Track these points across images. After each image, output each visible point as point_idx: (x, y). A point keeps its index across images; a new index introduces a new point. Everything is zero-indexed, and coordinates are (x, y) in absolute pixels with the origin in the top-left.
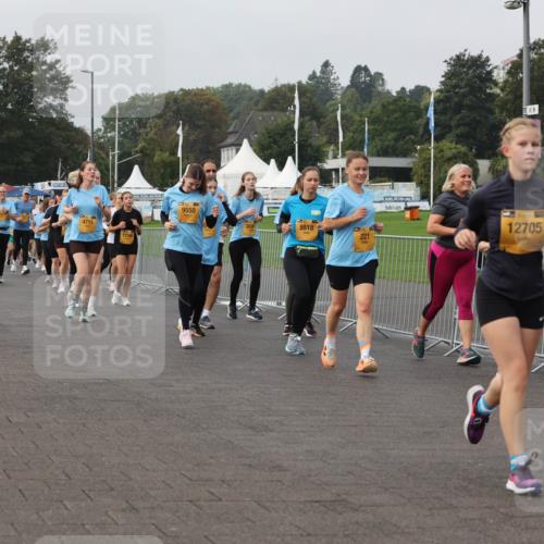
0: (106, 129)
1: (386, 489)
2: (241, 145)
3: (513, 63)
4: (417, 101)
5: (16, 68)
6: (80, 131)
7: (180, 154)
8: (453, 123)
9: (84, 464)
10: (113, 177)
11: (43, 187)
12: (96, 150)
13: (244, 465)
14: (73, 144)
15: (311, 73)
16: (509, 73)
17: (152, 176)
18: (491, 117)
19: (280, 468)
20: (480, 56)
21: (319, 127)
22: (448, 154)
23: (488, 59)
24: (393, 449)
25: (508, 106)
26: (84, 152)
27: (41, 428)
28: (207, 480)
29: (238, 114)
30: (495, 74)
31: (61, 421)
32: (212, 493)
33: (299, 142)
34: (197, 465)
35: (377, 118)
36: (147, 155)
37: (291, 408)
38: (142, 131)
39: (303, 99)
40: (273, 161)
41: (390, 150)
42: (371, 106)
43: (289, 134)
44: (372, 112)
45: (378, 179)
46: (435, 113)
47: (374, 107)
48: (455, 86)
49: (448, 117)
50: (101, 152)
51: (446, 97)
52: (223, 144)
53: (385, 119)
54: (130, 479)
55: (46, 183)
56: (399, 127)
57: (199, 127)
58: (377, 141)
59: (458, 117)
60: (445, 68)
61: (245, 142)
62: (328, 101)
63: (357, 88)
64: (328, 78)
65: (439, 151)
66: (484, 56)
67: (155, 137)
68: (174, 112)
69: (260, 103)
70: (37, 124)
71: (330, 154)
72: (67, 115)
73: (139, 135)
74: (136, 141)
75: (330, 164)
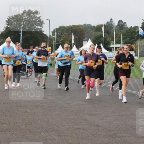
0: (52, 35)
1: (126, 132)
2: (88, 40)
4: (135, 30)
6: (45, 35)
7: (73, 42)
9: (46, 123)
10: (54, 48)
12: (50, 40)
13: (89, 125)
14: (44, 39)
15: (107, 22)
19: (98, 126)
21: (109, 35)
22: (143, 44)
24: (128, 122)
27: (35, 113)
28: (79, 129)
29: (88, 32)
31: (40, 112)
32: (81, 132)
33: (104, 40)
34: (77, 124)
35: (124, 34)
36: (63, 42)
37: (101, 110)
38: (62, 36)
39: (105, 28)
41: (128, 43)
43: (101, 38)
44: (123, 32)
50: (51, 41)
52: (84, 40)
53: (127, 34)
54: (59, 128)
56: (130, 37)
57: (78, 35)
58: (124, 40)
61: (90, 39)
62: (111, 29)
63: (119, 26)
64: (112, 23)
65: (141, 43)
67: (66, 37)
68: (71, 31)
69: (94, 29)
70: (34, 33)
71: (112, 43)
72: (42, 31)
73: (61, 37)
74: (61, 38)
75: (112, 46)
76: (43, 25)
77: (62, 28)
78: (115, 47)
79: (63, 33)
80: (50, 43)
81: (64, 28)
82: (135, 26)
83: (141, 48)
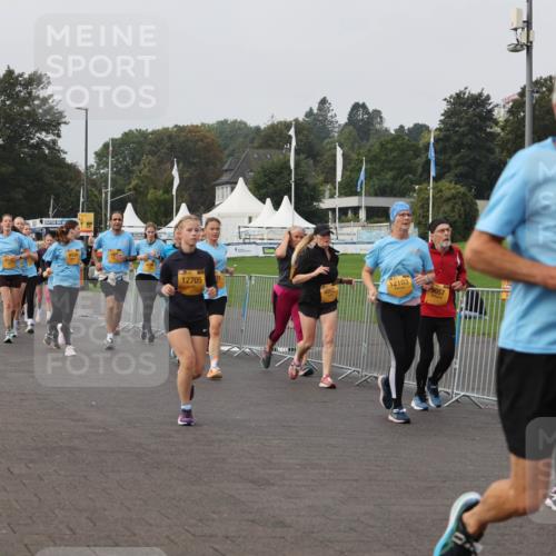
0: (98, 165)
1: (388, 546)
2: (236, 183)
3: (515, 101)
4: (416, 140)
5: (8, 103)
6: (72, 168)
7: (174, 193)
8: (452, 162)
9: (88, 518)
10: (106, 215)
11: (34, 225)
12: (89, 188)
13: (248, 520)
14: (65, 180)
15: (308, 109)
16: (510, 111)
17: (145, 213)
18: (492, 156)
19: (282, 524)
20: (480, 95)
21: (315, 166)
22: (447, 194)
23: (488, 97)
24: (395, 505)
25: (509, 146)
26: (77, 188)
27: (41, 479)
28: (211, 536)
29: (234, 150)
30: (495, 113)
31: (62, 473)
32: (216, 550)
33: (295, 182)
34: (200, 520)
35: (375, 156)
36: (141, 193)
37: (291, 461)
38: (134, 168)
39: (300, 137)
40: (268, 200)
41: (388, 190)
42: (369, 144)
43: (285, 173)
44: (369, 150)
45: (376, 219)
46: (435, 152)
47: (372, 146)
48: (454, 125)
49: (447, 157)
50: (93, 189)
51: (445, 136)
52: (219, 181)
53: (383, 158)
54: (135, 535)
55: (38, 221)
56: (397, 166)
57: (194, 164)
58: (375, 180)
59: (457, 156)
60: (444, 106)
61: (241, 180)
62: (325, 138)
63: (355, 127)
64: (326, 116)
65: (438, 191)
66: (485, 94)
67: (149, 174)
68: (168, 148)
69: (256, 141)
70: (28, 159)
71: (327, 194)
72: (59, 151)
73: (132, 172)
74: (129, 178)
75: (326, 204)
76: (63, 127)
77: (135, 140)
78: (340, 209)
79: (137, 157)
80: (88, 197)
81: (142, 139)
82: (416, 125)
83: (439, 207)
